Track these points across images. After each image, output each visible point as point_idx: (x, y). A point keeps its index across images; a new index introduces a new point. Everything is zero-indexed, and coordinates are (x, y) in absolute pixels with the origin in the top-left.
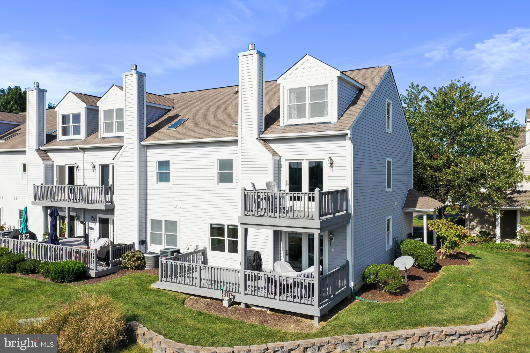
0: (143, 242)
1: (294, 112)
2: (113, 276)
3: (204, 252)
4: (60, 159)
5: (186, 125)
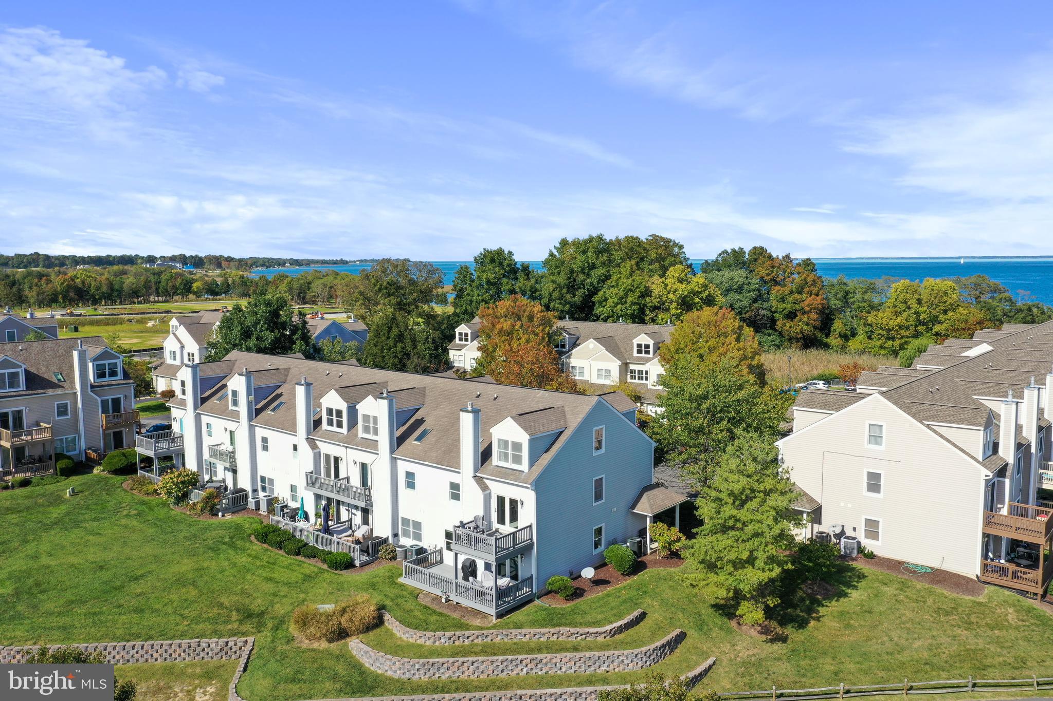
0: (396, 535)
1: (503, 457)
2: (373, 565)
3: (441, 551)
4: (326, 448)
5: (429, 439)
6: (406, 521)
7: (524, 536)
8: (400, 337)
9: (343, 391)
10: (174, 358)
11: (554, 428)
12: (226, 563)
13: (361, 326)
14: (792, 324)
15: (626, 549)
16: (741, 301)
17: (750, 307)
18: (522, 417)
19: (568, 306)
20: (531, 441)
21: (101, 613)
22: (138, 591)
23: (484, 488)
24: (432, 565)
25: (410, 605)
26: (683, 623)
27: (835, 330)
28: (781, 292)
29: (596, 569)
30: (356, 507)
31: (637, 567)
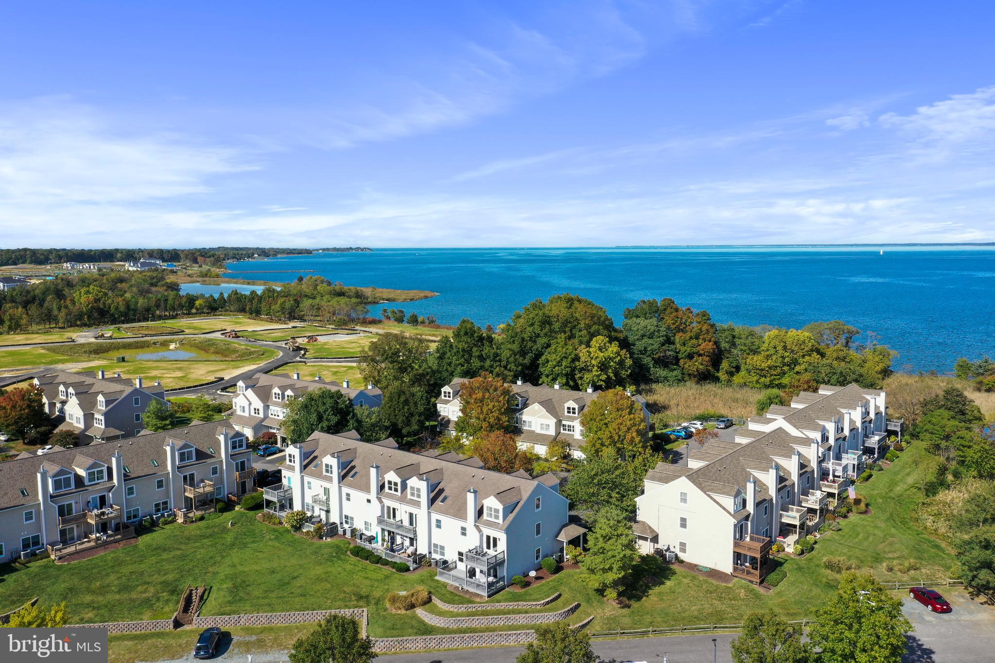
0: (430, 553)
1: (489, 515)
2: (419, 569)
3: (455, 562)
4: (388, 502)
5: (448, 501)
6: (436, 546)
7: (501, 556)
8: (406, 402)
9: (398, 471)
10: (244, 411)
11: (515, 500)
12: (340, 569)
13: (378, 392)
14: (691, 363)
15: (552, 560)
16: (652, 345)
17: (659, 349)
18: (499, 495)
19: (520, 368)
20: (504, 509)
21: (284, 597)
22: (299, 585)
23: (480, 531)
24: (451, 569)
25: (443, 591)
26: (580, 599)
27: (723, 368)
28: (683, 338)
29: (536, 571)
30: (406, 537)
31: (558, 569)
